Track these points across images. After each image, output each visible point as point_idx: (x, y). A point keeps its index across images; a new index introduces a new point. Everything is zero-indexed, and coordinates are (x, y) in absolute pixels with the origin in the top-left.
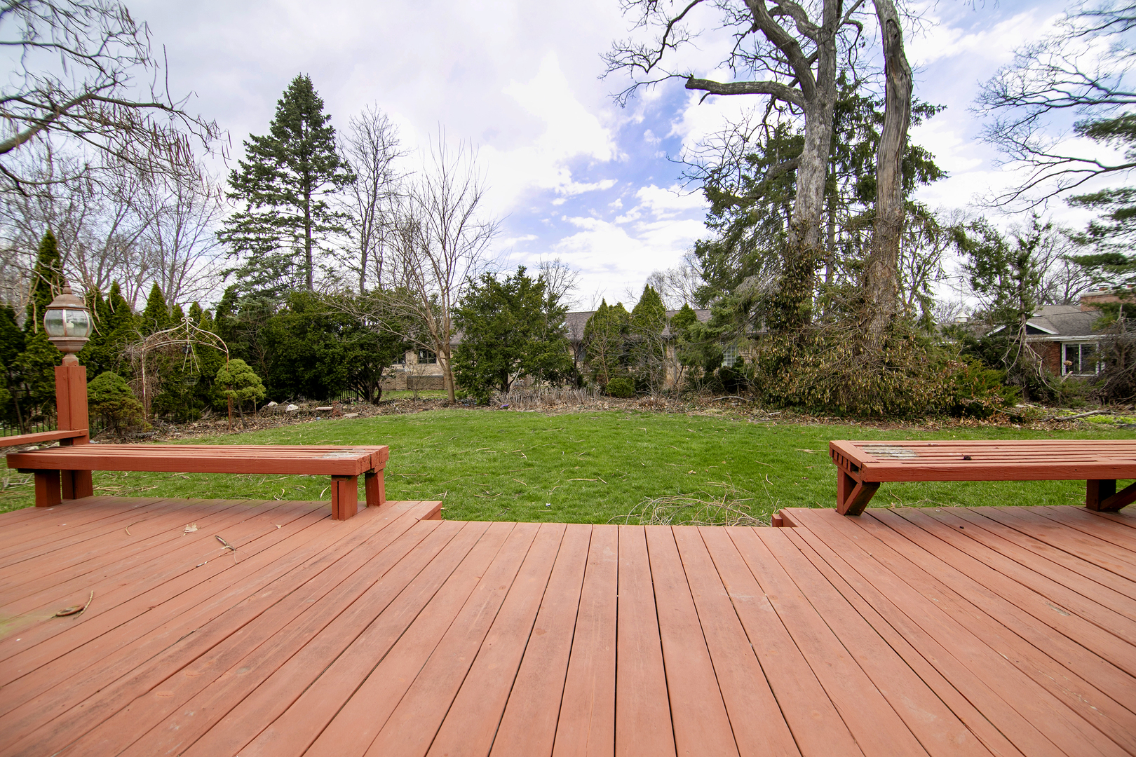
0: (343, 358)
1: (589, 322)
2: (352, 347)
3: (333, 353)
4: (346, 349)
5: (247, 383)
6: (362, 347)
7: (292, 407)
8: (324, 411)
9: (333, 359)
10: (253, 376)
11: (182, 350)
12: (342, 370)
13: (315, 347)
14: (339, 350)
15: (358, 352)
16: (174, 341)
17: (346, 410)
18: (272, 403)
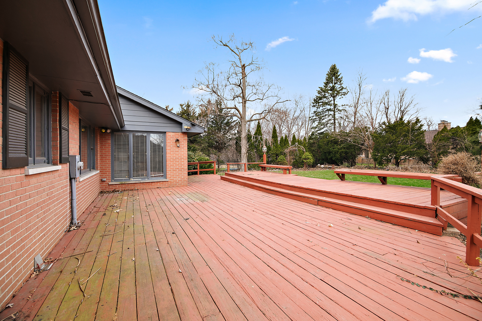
0: (338, 152)
1: (435, 136)
2: (341, 149)
3: (335, 150)
4: (339, 149)
5: (308, 159)
6: (344, 148)
7: (322, 166)
8: (330, 167)
9: (335, 153)
10: (310, 157)
11: (295, 150)
12: (338, 156)
13: (330, 149)
14: (336, 149)
15: (343, 150)
16: (294, 148)
17: (336, 168)
18: (319, 165)
